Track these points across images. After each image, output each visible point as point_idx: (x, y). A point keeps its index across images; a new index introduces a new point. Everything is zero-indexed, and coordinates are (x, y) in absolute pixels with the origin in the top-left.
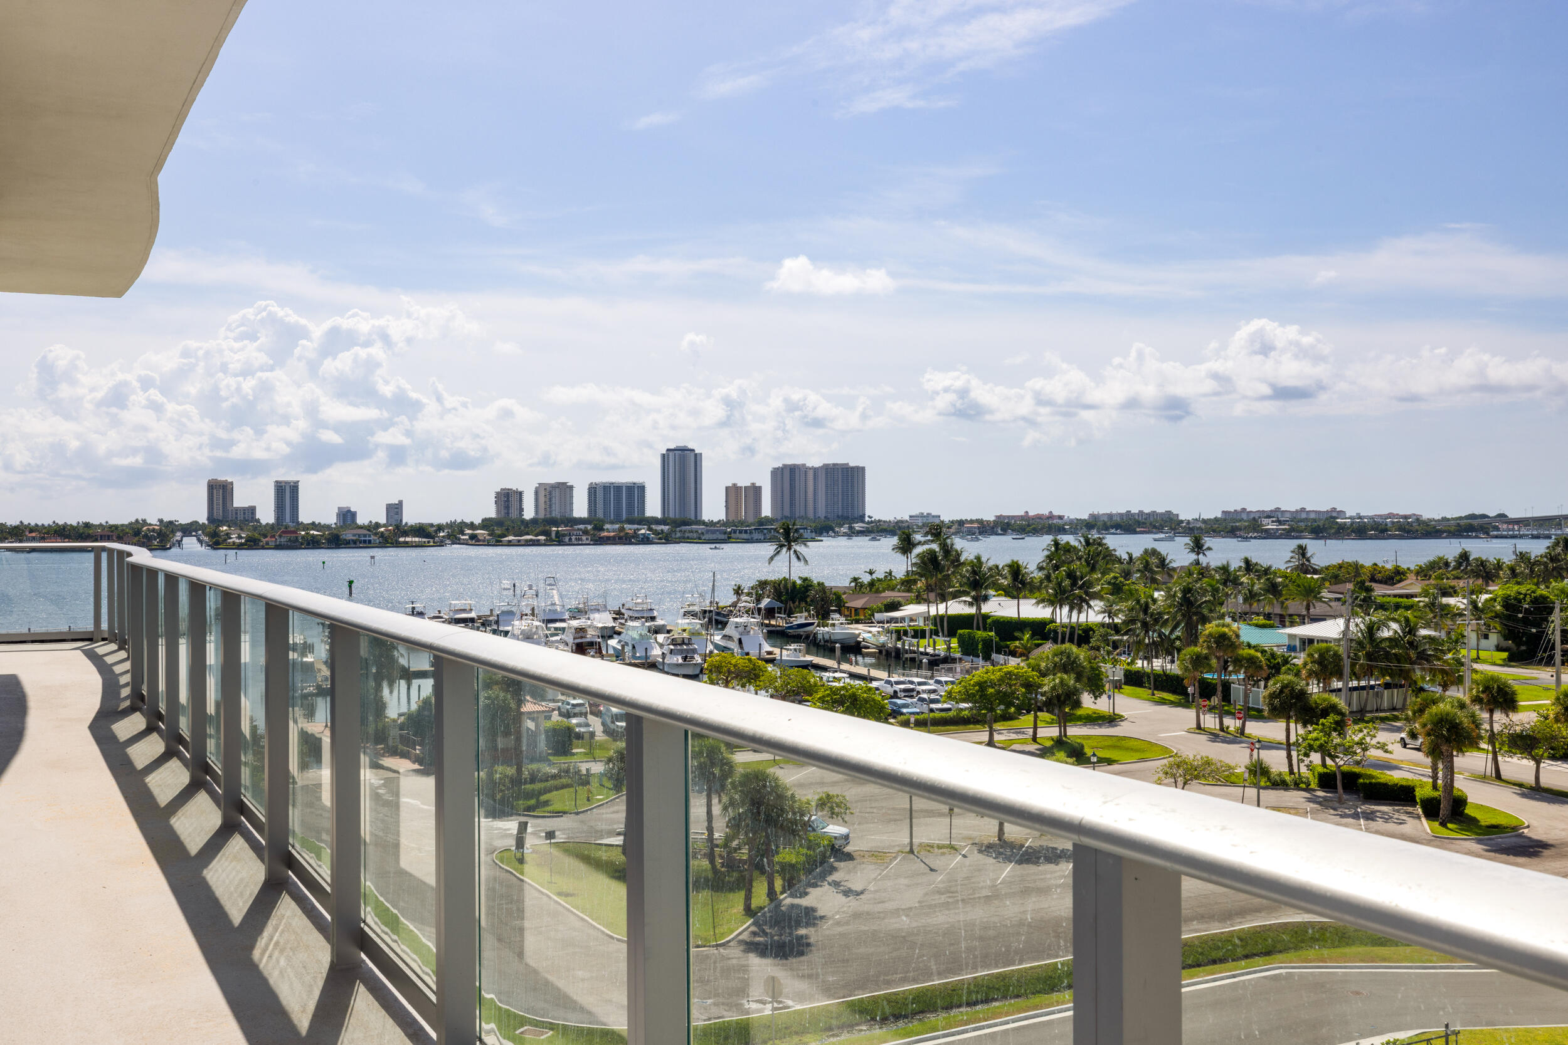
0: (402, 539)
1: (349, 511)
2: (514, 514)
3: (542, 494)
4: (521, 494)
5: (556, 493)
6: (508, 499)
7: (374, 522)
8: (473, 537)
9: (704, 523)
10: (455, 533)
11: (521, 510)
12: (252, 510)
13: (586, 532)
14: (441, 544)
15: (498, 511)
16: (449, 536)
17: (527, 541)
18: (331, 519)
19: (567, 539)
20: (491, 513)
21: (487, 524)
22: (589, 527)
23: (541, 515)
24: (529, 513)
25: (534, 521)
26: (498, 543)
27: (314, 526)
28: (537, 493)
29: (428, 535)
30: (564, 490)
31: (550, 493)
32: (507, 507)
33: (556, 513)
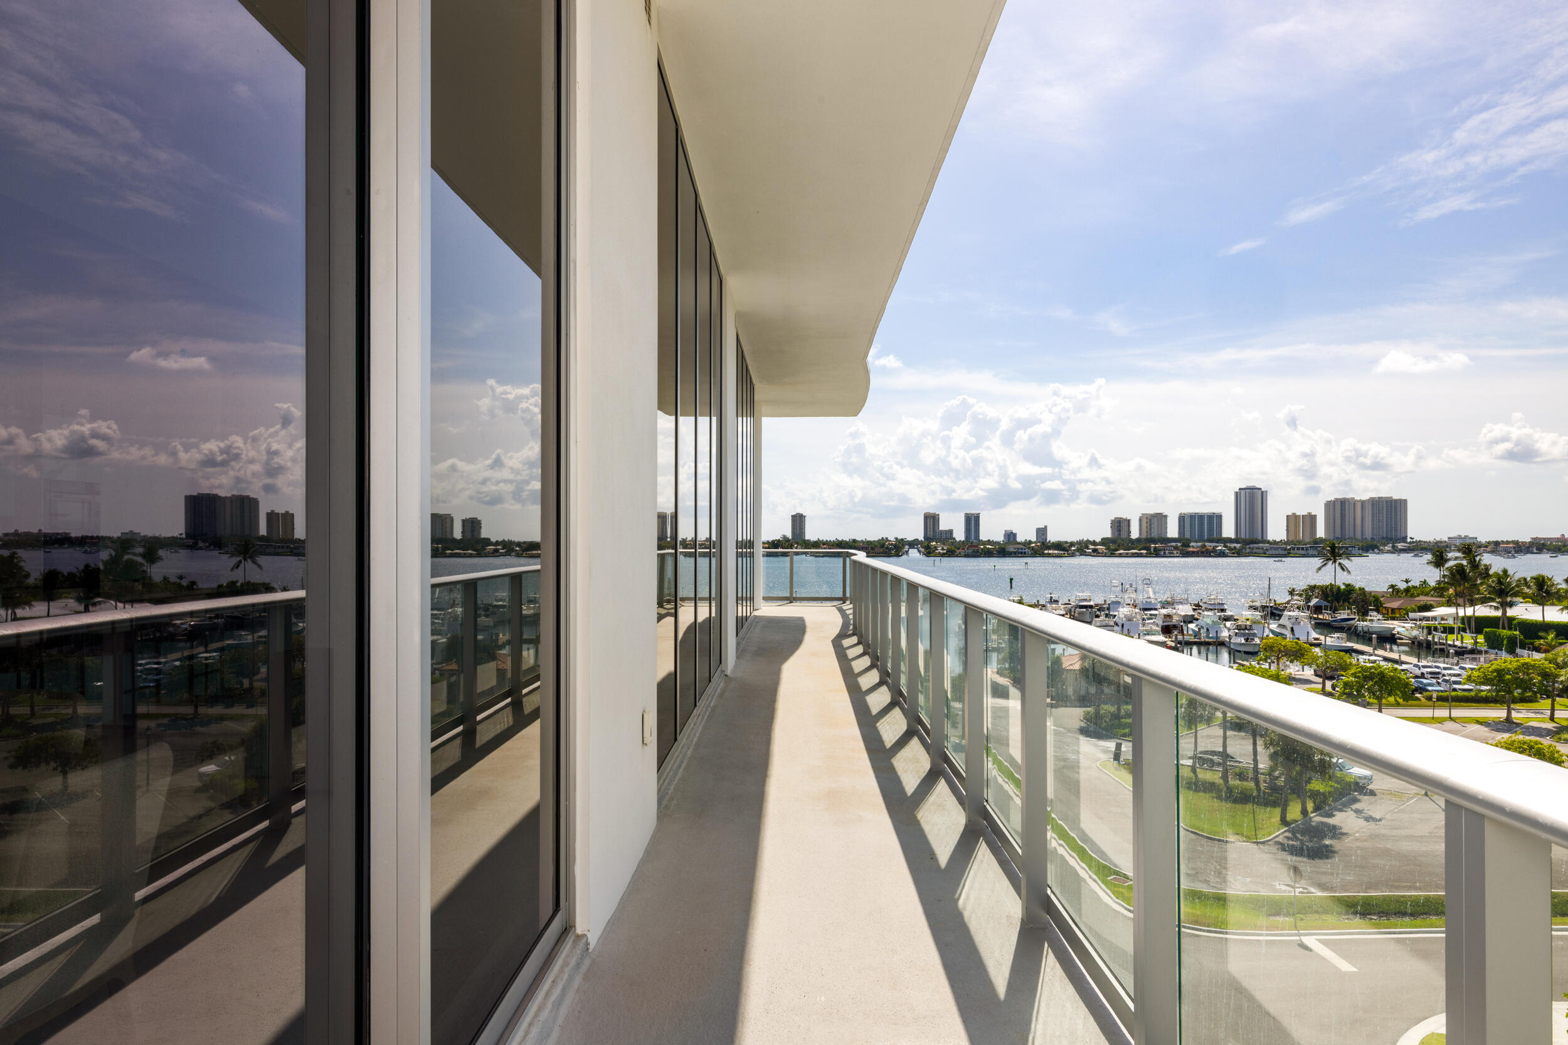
0: (1046, 552)
1: (1012, 533)
2: (1124, 535)
3: (1144, 521)
4: (1129, 521)
5: (1155, 521)
6: (1120, 525)
7: (1028, 540)
8: (1095, 551)
9: (1268, 542)
10: (1082, 548)
11: (1129, 532)
12: (951, 532)
13: (1176, 548)
14: (1073, 555)
15: (1113, 533)
16: (1078, 550)
17: (1133, 554)
18: (1000, 538)
19: (1162, 553)
20: (1108, 534)
21: (1105, 541)
22: (1179, 544)
23: (1144, 536)
24: (1135, 534)
25: (1138, 540)
26: (1112, 555)
27: (989, 542)
28: (1140, 520)
29: (1064, 549)
30: (1161, 518)
31: (1150, 520)
32: (1119, 531)
33: (1155, 535)
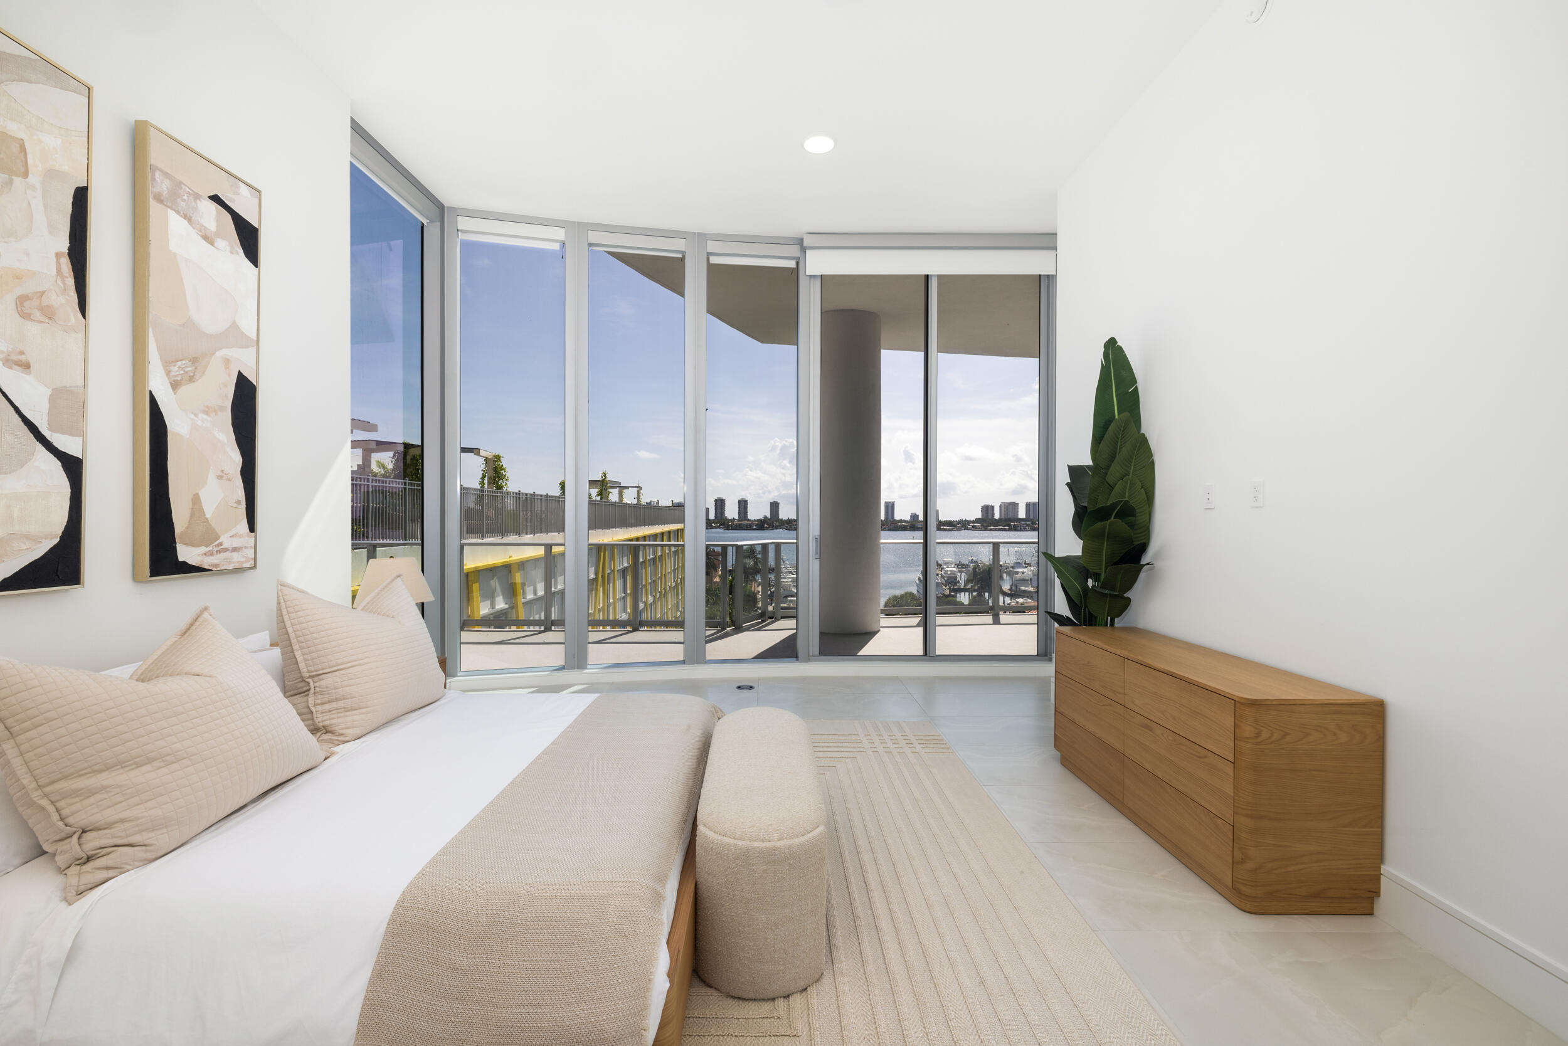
0: (942, 527)
1: (916, 515)
2: (990, 517)
3: (1003, 507)
4: (993, 507)
5: (1010, 507)
6: (987, 510)
8: (974, 527)
10: (963, 525)
11: (994, 514)
13: (1028, 525)
14: (959, 529)
15: (982, 515)
16: (962, 527)
17: (999, 529)
18: (908, 518)
19: (1019, 528)
20: (979, 516)
21: (977, 521)
22: (1029, 523)
23: (1003, 517)
24: (997, 516)
25: (1000, 519)
26: (986, 529)
27: (901, 521)
28: (1000, 506)
29: (955, 526)
30: (1014, 506)
31: (1007, 507)
32: (987, 513)
33: (1010, 516)
